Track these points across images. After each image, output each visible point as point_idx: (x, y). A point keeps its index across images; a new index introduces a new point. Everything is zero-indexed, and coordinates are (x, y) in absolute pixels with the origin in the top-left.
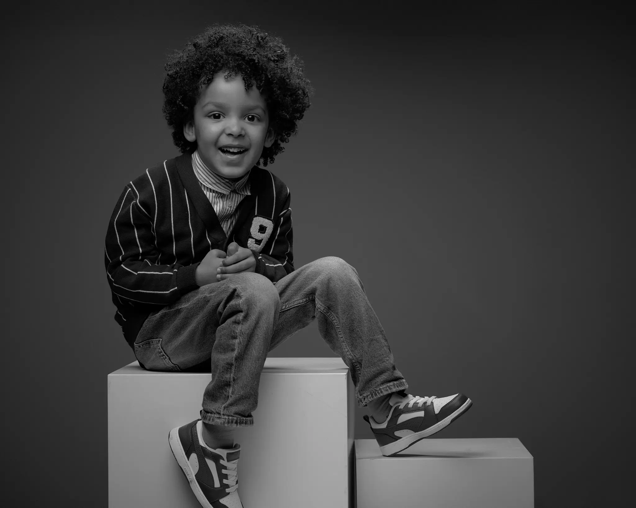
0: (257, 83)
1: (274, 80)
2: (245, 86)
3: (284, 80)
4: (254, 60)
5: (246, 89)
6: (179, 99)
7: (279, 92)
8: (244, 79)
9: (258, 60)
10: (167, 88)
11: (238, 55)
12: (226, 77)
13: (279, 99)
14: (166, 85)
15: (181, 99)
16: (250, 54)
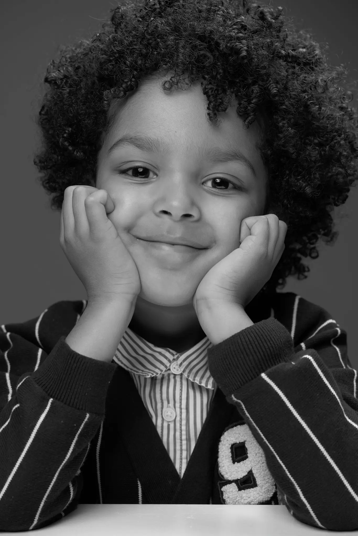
0: (240, 104)
1: (283, 104)
2: (208, 108)
3: (307, 107)
4: (238, 52)
5: (209, 114)
6: (65, 133)
7: (291, 131)
8: (205, 93)
9: (247, 51)
10: (46, 114)
11: (202, 38)
12: (167, 86)
13: (291, 149)
14: (46, 109)
15: (70, 135)
16: (231, 37)
